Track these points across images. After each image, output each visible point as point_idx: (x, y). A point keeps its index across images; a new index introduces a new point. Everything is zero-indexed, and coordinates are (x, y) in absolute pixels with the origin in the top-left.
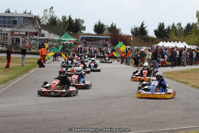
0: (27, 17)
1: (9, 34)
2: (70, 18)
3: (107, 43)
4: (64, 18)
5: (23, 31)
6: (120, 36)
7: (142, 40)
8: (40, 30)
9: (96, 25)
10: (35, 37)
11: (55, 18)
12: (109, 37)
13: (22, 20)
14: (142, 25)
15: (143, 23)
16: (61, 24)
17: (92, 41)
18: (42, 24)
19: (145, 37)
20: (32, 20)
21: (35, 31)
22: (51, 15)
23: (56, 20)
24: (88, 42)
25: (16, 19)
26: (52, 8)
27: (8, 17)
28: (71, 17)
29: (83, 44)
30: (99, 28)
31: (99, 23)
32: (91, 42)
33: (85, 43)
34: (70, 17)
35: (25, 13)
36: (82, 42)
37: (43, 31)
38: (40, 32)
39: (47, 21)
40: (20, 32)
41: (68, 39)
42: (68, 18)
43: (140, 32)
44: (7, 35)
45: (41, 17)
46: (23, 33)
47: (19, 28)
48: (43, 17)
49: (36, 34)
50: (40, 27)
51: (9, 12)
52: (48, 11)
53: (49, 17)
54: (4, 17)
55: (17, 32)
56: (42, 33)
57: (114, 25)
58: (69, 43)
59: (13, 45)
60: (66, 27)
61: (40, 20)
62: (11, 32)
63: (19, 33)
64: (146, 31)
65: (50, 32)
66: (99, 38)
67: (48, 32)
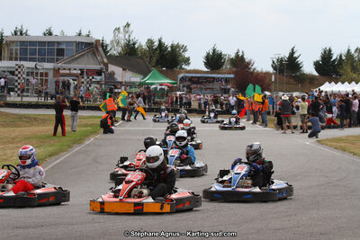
0: (82, 43)
1: (51, 74)
2: (161, 43)
3: (228, 87)
4: (150, 42)
5: (76, 68)
6: (252, 73)
7: (292, 81)
8: (106, 65)
9: (208, 54)
10: (98, 78)
11: (134, 44)
12: (232, 76)
13: (74, 47)
14: (292, 53)
15: (293, 50)
16: (144, 53)
17: (201, 83)
18: (110, 55)
19: (298, 74)
20: (93, 48)
21: (98, 67)
22: (127, 37)
23: (136, 46)
24: (195, 86)
25: (63, 47)
26: (128, 25)
27: (49, 42)
29: (185, 89)
30: (214, 60)
31: (214, 50)
32: (199, 86)
33: (188, 87)
34: (160, 41)
35: (80, 34)
36: (184, 86)
37: (112, 68)
38: (107, 70)
39: (120, 49)
40: (70, 69)
41: (158, 81)
42: (156, 44)
43: (289, 66)
44: (47, 75)
46: (75, 72)
47: (69, 63)
48: (112, 42)
49: (99, 73)
50: (105, 60)
51: (50, 34)
52: (122, 30)
53: (123, 42)
54: (42, 43)
55: (64, 69)
56: (110, 70)
57: (240, 54)
58: (159, 87)
59: (57, 93)
60: (154, 60)
61: (106, 46)
62: (54, 69)
63: (68, 72)
64: (299, 65)
65: (124, 70)
66: (214, 78)
67: (121, 69)
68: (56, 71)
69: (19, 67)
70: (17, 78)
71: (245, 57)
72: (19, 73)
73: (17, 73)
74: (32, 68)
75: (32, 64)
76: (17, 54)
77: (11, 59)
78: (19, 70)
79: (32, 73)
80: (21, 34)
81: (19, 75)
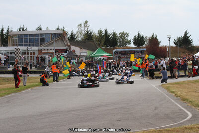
0: (55, 34)
2: (106, 32)
3: (143, 56)
4: (100, 32)
5: (52, 49)
7: (186, 51)
8: (69, 47)
9: (135, 37)
10: (65, 54)
11: (91, 33)
12: (145, 49)
13: (50, 37)
14: (186, 34)
15: (186, 32)
16: (97, 39)
18: (77, 40)
19: (190, 47)
21: (64, 48)
22: (86, 29)
24: (124, 56)
25: (44, 37)
26: (86, 22)
27: (40, 34)
28: (107, 30)
30: (139, 41)
31: (139, 35)
32: (126, 56)
33: (120, 57)
35: (58, 29)
36: (117, 57)
37: (73, 48)
38: (70, 49)
39: (82, 36)
40: (48, 50)
42: (104, 33)
43: (184, 42)
44: (34, 54)
45: (75, 33)
46: (51, 51)
47: (47, 46)
48: (77, 32)
49: (65, 51)
50: (69, 44)
51: (40, 29)
52: (82, 25)
53: (84, 33)
55: (45, 50)
56: (72, 50)
57: (155, 36)
58: (102, 58)
60: (103, 42)
61: (74, 36)
62: (38, 50)
63: (47, 51)
64: (190, 41)
65: (80, 49)
66: (134, 51)
67: (79, 48)
68: (40, 51)
69: (17, 50)
70: (16, 57)
71: (157, 38)
72: (17, 53)
73: (16, 53)
74: (25, 50)
75: (25, 48)
76: (17, 42)
77: (14, 45)
78: (17, 51)
79: (25, 53)
80: (23, 30)
81: (17, 55)
